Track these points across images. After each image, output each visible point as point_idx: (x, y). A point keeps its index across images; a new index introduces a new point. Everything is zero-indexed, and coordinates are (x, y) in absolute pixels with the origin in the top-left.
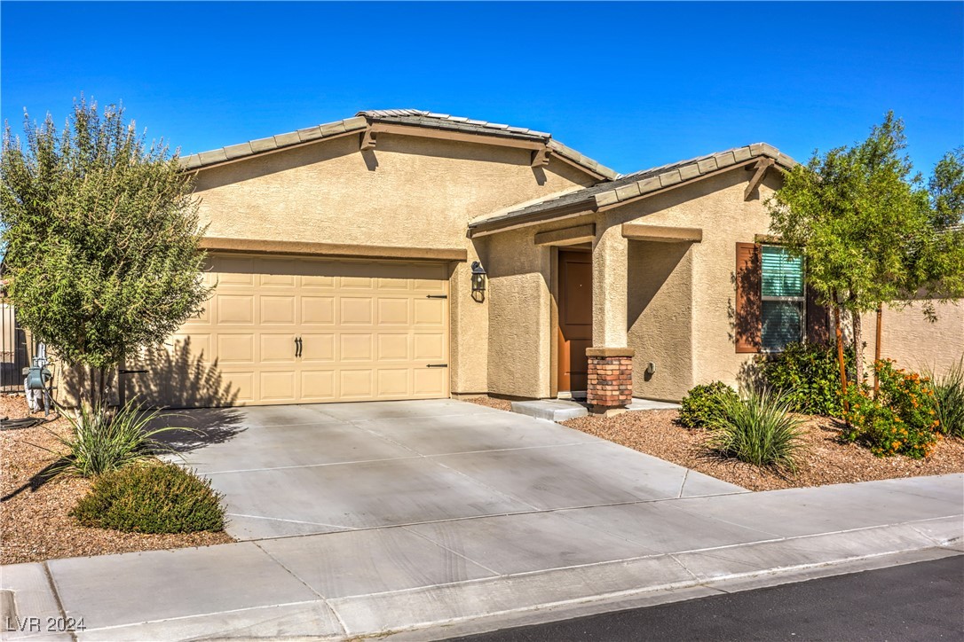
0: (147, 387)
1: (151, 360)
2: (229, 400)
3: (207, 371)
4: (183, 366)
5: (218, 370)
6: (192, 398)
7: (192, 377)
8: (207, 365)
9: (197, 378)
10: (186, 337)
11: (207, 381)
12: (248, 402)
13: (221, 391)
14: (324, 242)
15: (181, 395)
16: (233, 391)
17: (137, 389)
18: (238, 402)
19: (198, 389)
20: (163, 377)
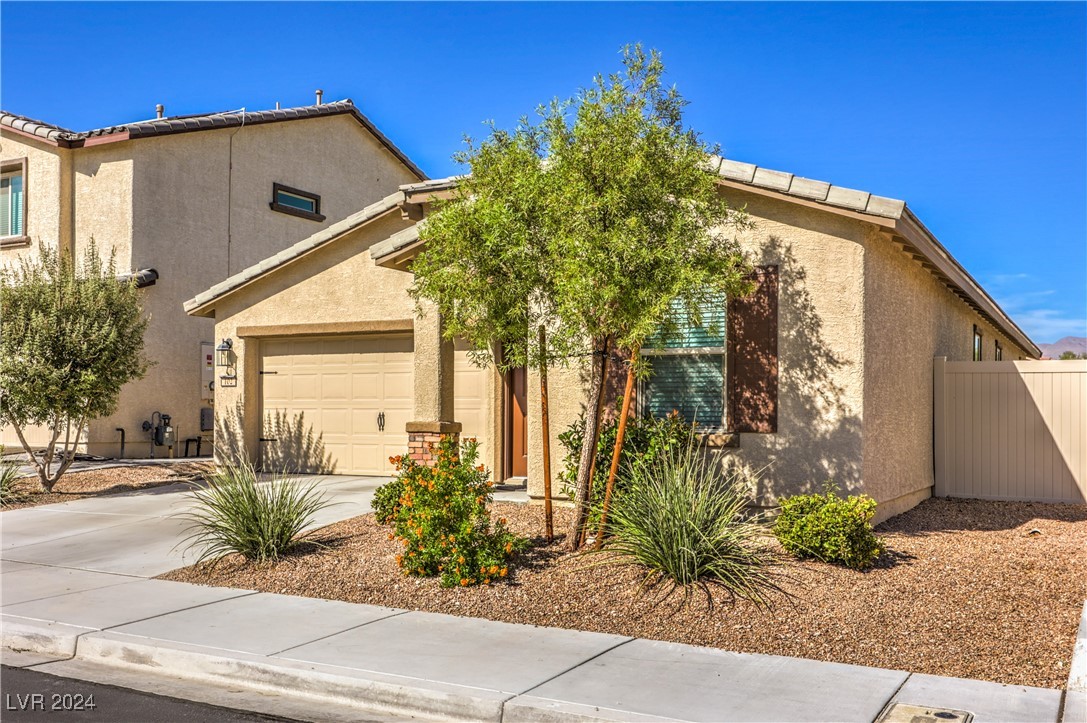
0: (276, 453)
1: (279, 431)
2: (330, 469)
3: (314, 442)
4: (299, 437)
5: (323, 441)
6: (305, 465)
7: (305, 446)
8: (315, 436)
9: (308, 448)
10: (301, 411)
11: (315, 451)
12: (344, 472)
13: (324, 461)
14: (385, 319)
15: (298, 462)
16: (332, 461)
17: (270, 455)
18: (337, 471)
19: (309, 458)
20: (286, 446)
